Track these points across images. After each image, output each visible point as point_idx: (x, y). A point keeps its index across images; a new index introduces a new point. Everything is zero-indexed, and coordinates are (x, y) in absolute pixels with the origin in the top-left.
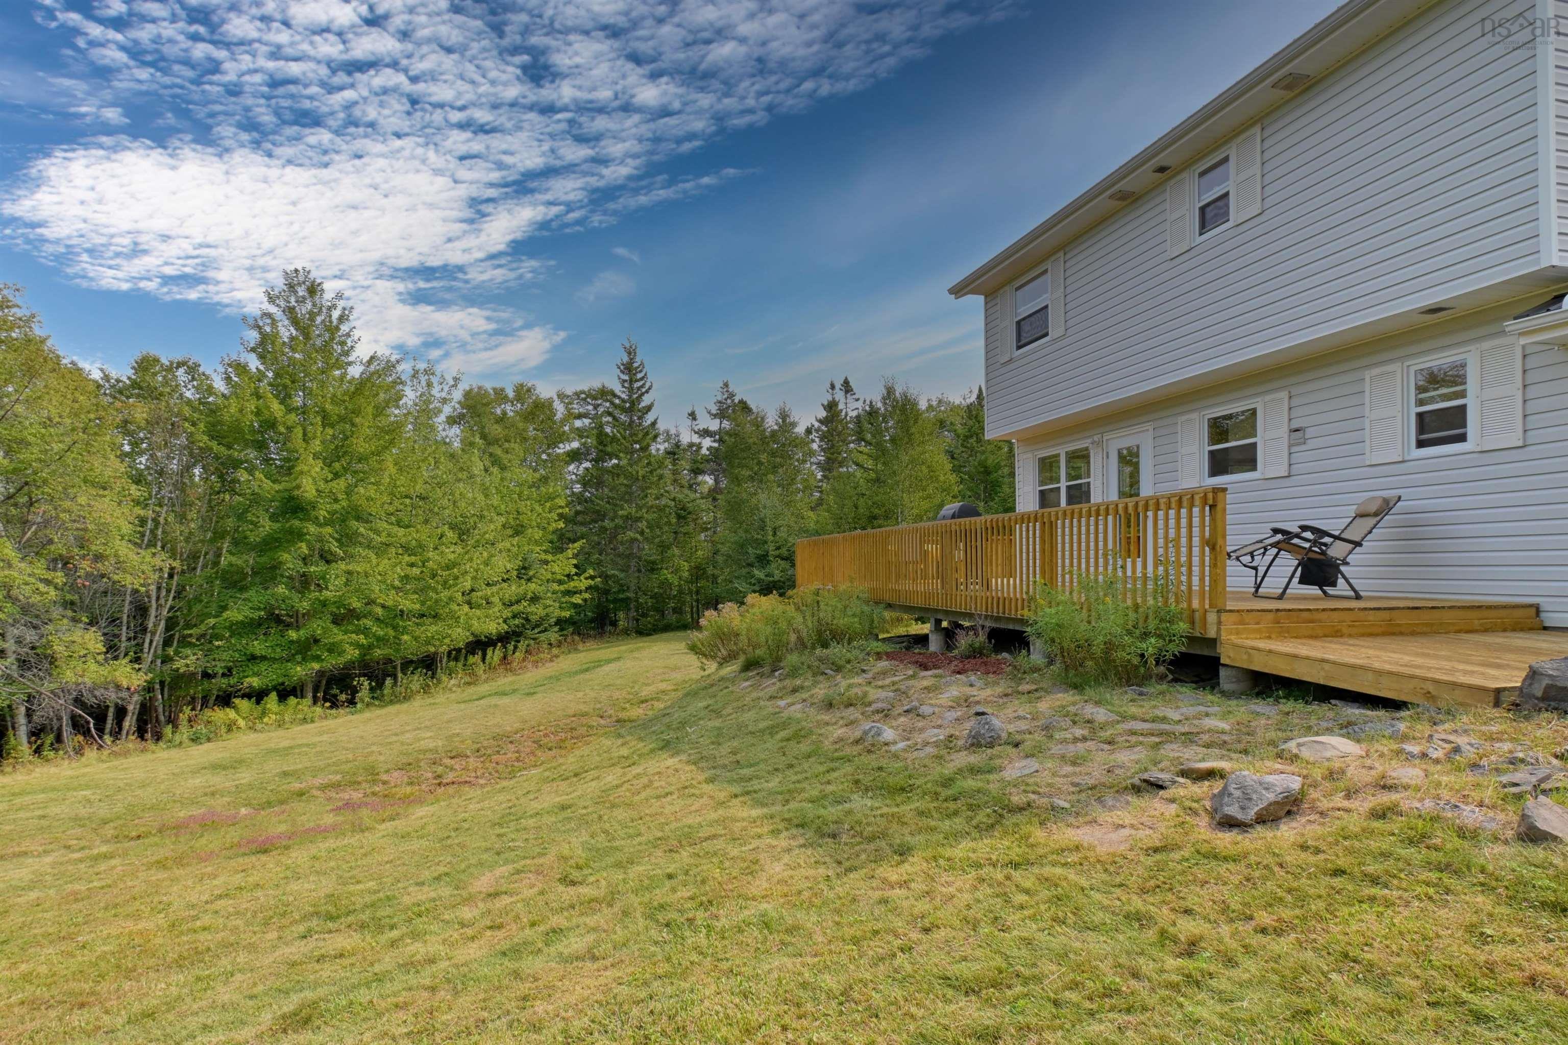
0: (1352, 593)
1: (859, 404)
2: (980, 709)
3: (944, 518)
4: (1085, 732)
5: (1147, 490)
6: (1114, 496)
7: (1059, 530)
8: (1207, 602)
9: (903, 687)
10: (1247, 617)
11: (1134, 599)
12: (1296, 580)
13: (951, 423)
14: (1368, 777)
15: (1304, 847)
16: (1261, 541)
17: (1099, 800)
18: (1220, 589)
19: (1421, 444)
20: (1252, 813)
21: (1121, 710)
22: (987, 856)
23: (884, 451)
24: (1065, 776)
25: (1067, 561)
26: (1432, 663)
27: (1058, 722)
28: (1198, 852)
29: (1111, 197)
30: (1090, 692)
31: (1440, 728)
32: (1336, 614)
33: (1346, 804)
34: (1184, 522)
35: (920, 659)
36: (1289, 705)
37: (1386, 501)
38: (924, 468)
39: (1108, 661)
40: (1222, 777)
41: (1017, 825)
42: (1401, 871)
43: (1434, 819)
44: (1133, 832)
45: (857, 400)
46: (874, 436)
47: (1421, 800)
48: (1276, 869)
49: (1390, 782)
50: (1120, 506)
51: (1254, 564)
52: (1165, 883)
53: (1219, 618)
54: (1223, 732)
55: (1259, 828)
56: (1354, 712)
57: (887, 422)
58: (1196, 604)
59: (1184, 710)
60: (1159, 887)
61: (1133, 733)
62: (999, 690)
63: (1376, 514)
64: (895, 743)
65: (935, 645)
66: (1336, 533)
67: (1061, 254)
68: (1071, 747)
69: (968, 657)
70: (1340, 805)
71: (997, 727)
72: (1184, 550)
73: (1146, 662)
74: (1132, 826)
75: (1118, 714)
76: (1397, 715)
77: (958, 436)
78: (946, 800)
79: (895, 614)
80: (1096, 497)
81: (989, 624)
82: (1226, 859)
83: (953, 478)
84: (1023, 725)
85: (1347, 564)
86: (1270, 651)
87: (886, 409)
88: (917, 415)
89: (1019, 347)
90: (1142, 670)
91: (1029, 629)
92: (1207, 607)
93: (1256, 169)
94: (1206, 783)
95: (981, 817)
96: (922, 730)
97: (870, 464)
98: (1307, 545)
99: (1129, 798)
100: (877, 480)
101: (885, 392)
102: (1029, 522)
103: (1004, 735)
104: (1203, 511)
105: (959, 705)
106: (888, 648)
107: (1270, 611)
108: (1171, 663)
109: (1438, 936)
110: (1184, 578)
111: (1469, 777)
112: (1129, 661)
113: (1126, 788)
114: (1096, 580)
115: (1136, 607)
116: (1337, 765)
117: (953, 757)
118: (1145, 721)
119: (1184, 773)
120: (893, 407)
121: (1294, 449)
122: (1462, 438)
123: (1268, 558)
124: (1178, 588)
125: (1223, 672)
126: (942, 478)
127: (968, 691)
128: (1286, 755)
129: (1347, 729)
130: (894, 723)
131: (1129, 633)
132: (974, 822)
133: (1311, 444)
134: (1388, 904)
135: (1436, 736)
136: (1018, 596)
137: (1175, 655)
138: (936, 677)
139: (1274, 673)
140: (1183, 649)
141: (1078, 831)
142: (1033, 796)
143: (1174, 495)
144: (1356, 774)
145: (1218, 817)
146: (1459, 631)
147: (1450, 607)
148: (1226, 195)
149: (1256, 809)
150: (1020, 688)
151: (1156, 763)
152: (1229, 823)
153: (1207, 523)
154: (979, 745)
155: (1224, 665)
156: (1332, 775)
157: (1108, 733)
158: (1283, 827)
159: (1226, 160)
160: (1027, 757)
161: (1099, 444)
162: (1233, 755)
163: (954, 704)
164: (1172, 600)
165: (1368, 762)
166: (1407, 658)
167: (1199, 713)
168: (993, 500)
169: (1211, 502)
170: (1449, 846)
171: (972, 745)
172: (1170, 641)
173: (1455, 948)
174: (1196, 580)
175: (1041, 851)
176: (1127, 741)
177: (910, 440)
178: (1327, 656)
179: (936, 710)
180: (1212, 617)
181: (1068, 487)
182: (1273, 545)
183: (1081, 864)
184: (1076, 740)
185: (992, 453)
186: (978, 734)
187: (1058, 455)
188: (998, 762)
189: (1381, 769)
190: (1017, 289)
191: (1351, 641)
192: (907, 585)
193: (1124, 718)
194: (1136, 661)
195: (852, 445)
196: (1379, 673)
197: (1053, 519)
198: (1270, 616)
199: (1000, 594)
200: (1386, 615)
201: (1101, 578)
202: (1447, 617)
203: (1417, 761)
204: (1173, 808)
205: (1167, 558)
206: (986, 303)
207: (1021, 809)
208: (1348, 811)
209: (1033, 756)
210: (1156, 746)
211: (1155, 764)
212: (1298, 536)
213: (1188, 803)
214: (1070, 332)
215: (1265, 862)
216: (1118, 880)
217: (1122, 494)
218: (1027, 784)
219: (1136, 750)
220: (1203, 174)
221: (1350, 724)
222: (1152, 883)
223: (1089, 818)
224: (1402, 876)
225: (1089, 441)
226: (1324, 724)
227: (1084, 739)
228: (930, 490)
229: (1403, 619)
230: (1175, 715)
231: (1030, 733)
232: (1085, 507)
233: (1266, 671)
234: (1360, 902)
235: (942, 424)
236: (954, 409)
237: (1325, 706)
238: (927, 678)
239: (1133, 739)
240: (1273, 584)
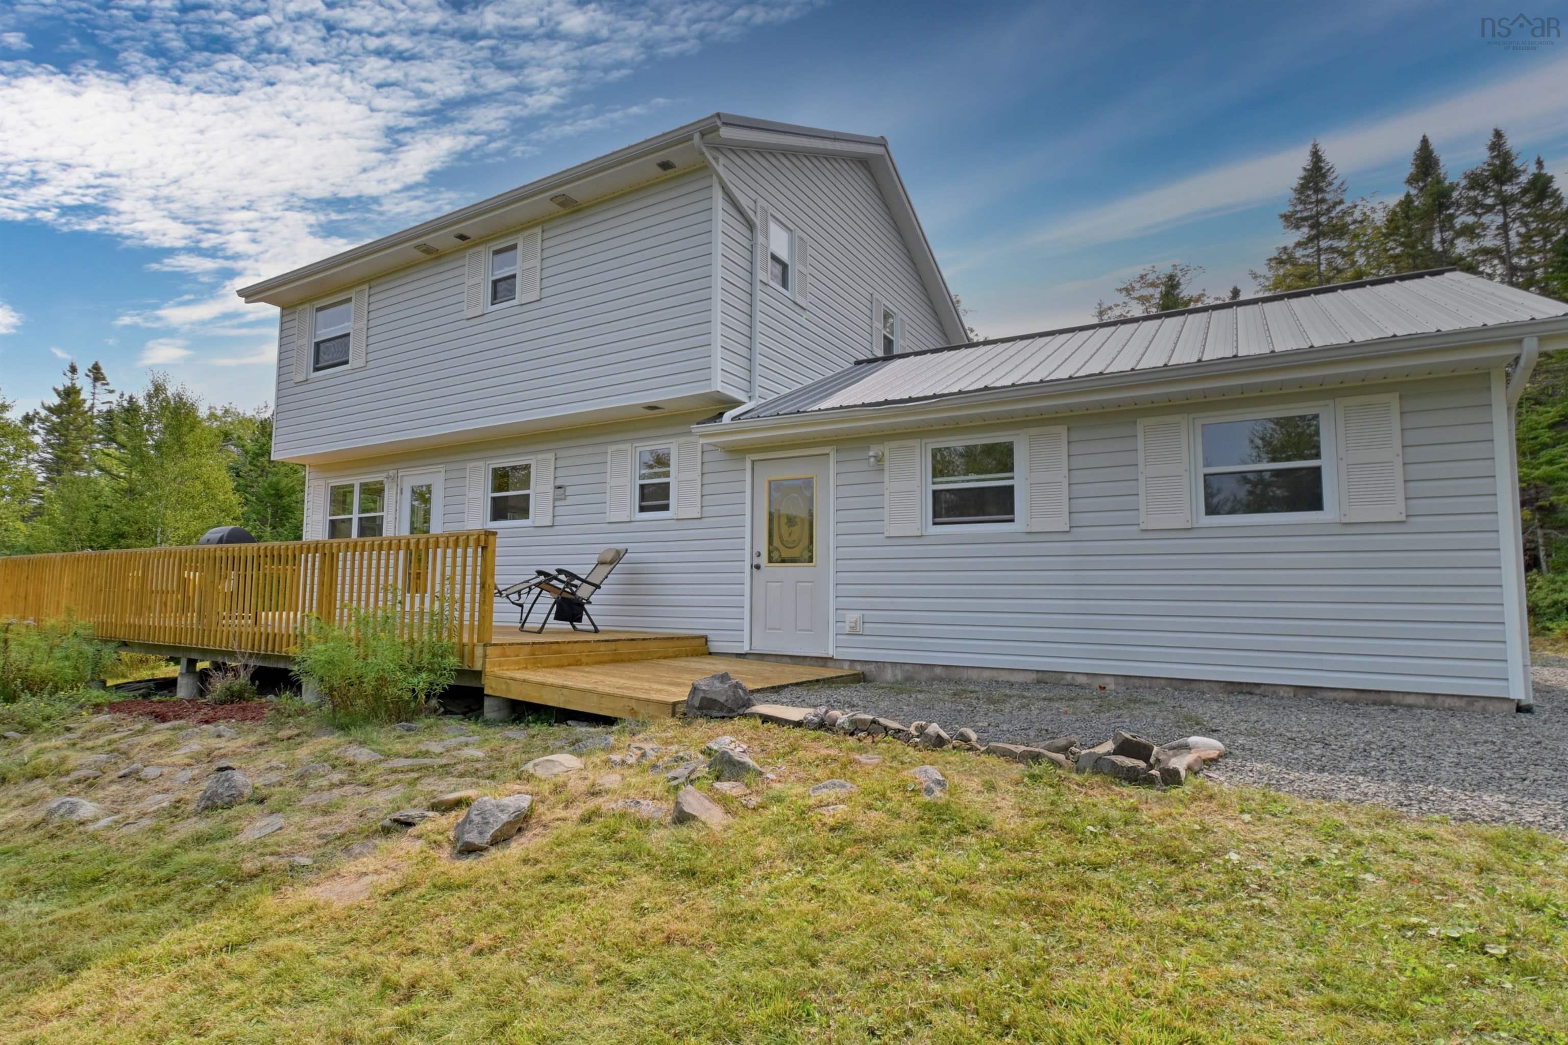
0: (592, 628)
1: (114, 398)
2: (224, 763)
3: (208, 541)
4: (344, 777)
5: (437, 527)
6: (405, 531)
7: (340, 563)
8: (476, 636)
9: (123, 746)
10: (509, 650)
11: (411, 635)
12: (552, 616)
13: (239, 438)
14: (583, 786)
15: (525, 861)
16: (527, 581)
17: (347, 850)
18: (487, 625)
19: (642, 509)
20: (488, 837)
21: (386, 748)
22: (197, 945)
23: (143, 458)
24: (313, 828)
25: (347, 595)
26: (637, 684)
27: (316, 769)
28: (435, 886)
29: (417, 247)
30: (356, 733)
31: (636, 738)
32: (577, 646)
33: (563, 814)
34: (459, 561)
35: (158, 708)
36: (535, 729)
37: (618, 552)
38: (197, 483)
39: (377, 696)
40: (468, 805)
41: (244, 897)
42: (595, 866)
43: (623, 816)
44: (375, 877)
45: (112, 392)
46: (130, 438)
47: (616, 801)
48: (501, 887)
49: (597, 788)
50: (413, 542)
51: (520, 602)
52: (397, 927)
53: (485, 651)
54: (477, 761)
55: (493, 850)
56: (581, 730)
57: (151, 424)
58: (465, 639)
59: (447, 743)
60: (390, 932)
61: (394, 771)
62: (253, 738)
63: (611, 563)
64: (96, 819)
65: (184, 690)
66: (584, 577)
67: (366, 287)
68: (326, 795)
69: (223, 703)
70: (559, 816)
71: (239, 783)
72: (458, 586)
73: (416, 697)
74: (376, 872)
75: (381, 752)
76: (609, 730)
77: (247, 453)
78: (155, 884)
79: (137, 655)
80: (388, 531)
81: (252, 663)
82: (458, 887)
83: (235, 499)
84: (274, 777)
85: (589, 603)
86: (524, 681)
87: (151, 408)
88: (195, 424)
89: (316, 369)
90: (413, 705)
91: (296, 668)
92: (475, 641)
93: (536, 262)
94: (453, 813)
95: (200, 896)
96: (139, 799)
97: (122, 472)
98: (561, 586)
99: (377, 842)
100: (130, 491)
101: (151, 389)
102: (308, 552)
103: (247, 792)
104: (476, 551)
105: (198, 761)
106: (116, 698)
107: (528, 644)
108: (441, 696)
109: (613, 918)
110: (457, 614)
111: (650, 776)
112: (400, 697)
113: (376, 831)
114: (374, 616)
115: (412, 641)
116: (560, 780)
117: (178, 827)
118: (407, 757)
119: (434, 807)
120: (162, 408)
121: (557, 503)
122: (666, 508)
123: (532, 596)
124: (452, 622)
125: (487, 702)
126: (221, 497)
127: (214, 743)
128: (524, 776)
129: (575, 747)
130: (101, 794)
131: (402, 668)
132: (188, 906)
133: (570, 500)
134: (583, 898)
135: (633, 745)
136: (291, 632)
137: (444, 689)
138: (174, 729)
139: (527, 700)
140: (452, 682)
141: (318, 889)
142: (270, 859)
143: (451, 535)
144: (576, 786)
145: (459, 845)
146: (659, 658)
147: (655, 639)
148: (514, 276)
149: (492, 831)
150: (279, 735)
151: (409, 800)
152: (469, 850)
153: (479, 563)
154: (214, 807)
155: (488, 696)
156: (558, 789)
157: (369, 774)
158: (513, 844)
159: (514, 247)
160: (272, 813)
161: (395, 479)
162: (482, 782)
163: (192, 761)
164: (445, 634)
165: (584, 773)
166: (622, 681)
167: (460, 744)
168: (283, 526)
169: (483, 544)
170: (630, 837)
171: (206, 808)
172: (441, 675)
173: (622, 926)
174: (467, 615)
175: (265, 923)
176: (387, 780)
177: (181, 449)
178: (566, 683)
179: (166, 770)
180: (479, 651)
181: (360, 519)
182: (537, 585)
183: (312, 927)
184: (332, 786)
185: (286, 475)
186: (215, 794)
187: (352, 486)
188: (234, 825)
189: (592, 777)
190: (319, 310)
191: (587, 669)
192: (153, 619)
193: (388, 756)
194: (407, 696)
195: (98, 446)
196: (601, 695)
197: (334, 551)
198: (527, 649)
199: (269, 630)
200: (612, 646)
201: (380, 613)
202: (653, 646)
203: (618, 768)
204: (419, 844)
205: (443, 594)
206: (282, 316)
207: (252, 877)
208: (564, 820)
209: (279, 811)
210: (413, 783)
211: (409, 802)
212: (556, 578)
213: (433, 837)
214: (370, 365)
215: (492, 882)
216: (349, 935)
217: (413, 530)
218: (266, 846)
219: (394, 788)
220: (496, 252)
221: (578, 741)
222: (384, 930)
223: (332, 871)
224: (595, 871)
225: (384, 475)
226: (558, 744)
227: (342, 784)
228: (204, 509)
229: (624, 649)
230: (436, 748)
231: (281, 785)
232: (377, 540)
233: (521, 699)
234: (562, 902)
235: (227, 436)
236: (244, 422)
237: (563, 726)
238: (161, 732)
239: (393, 778)
240: (535, 621)
